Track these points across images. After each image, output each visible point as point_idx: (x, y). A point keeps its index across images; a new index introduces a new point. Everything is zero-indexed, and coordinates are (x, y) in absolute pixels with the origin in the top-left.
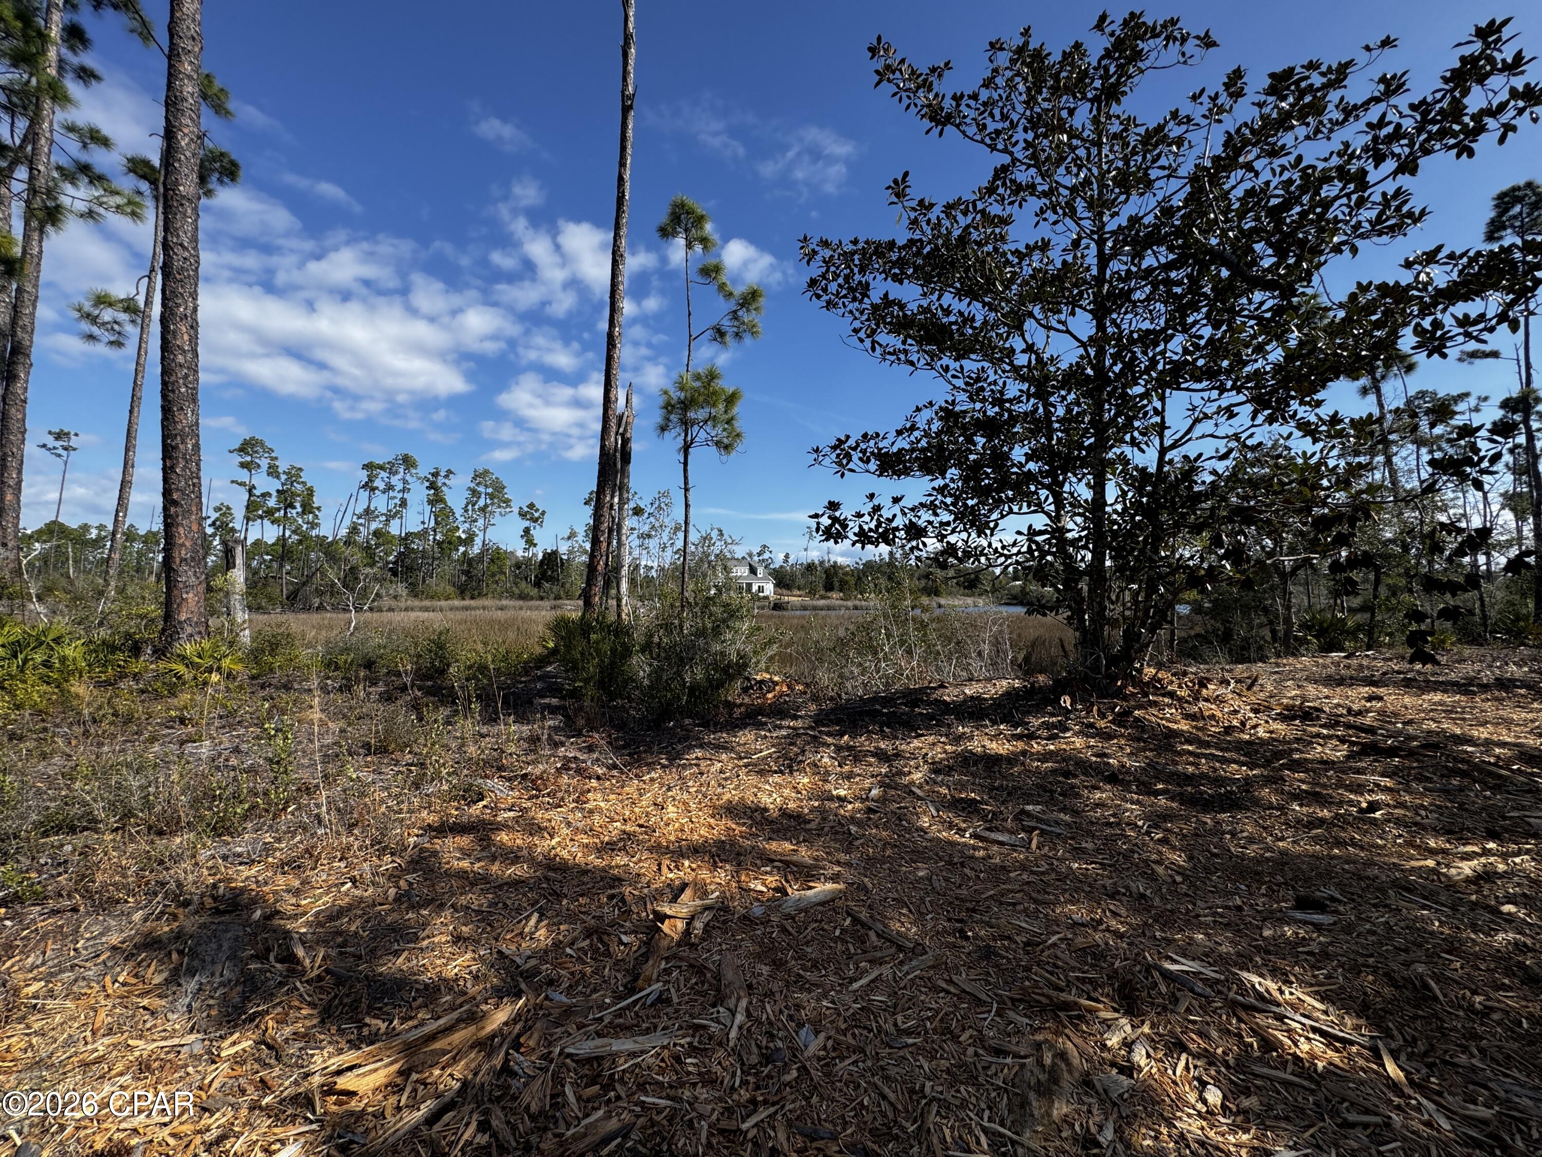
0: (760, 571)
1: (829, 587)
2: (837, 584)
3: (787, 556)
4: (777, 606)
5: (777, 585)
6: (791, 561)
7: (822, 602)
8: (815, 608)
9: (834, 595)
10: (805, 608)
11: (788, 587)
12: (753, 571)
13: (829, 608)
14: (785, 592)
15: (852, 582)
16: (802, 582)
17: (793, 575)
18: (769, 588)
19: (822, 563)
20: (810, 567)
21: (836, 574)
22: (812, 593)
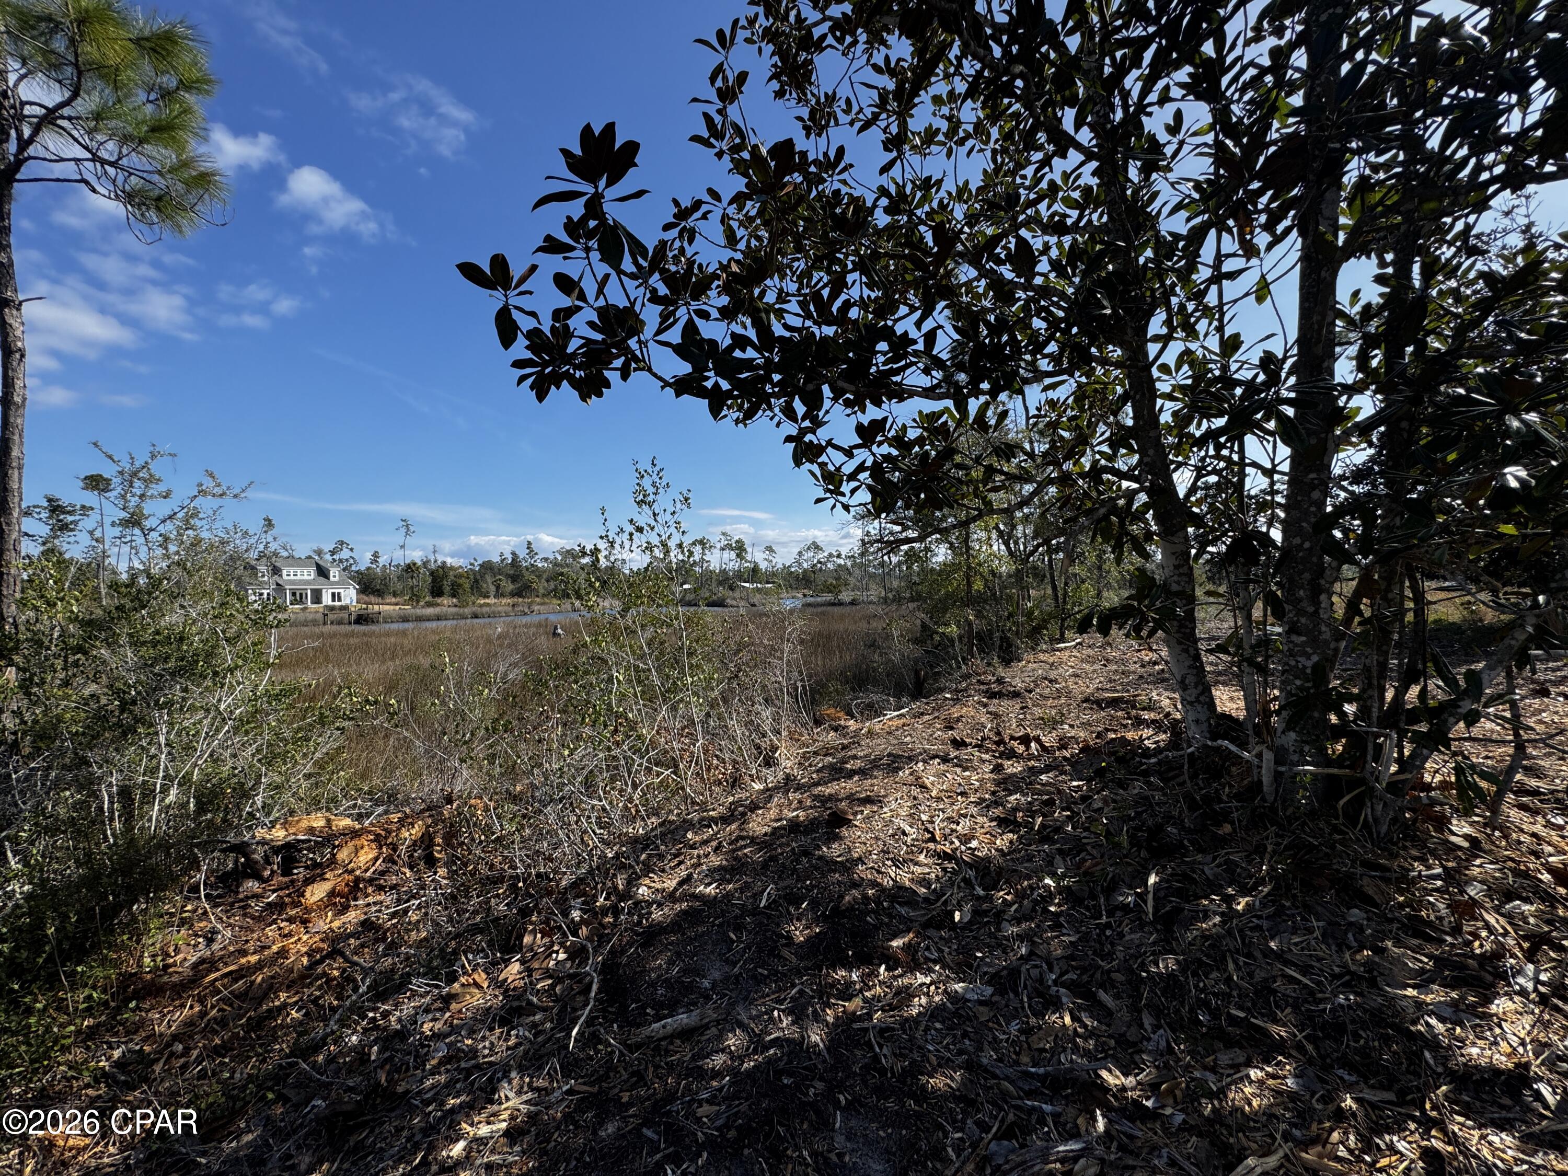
0: (335, 574)
1: (437, 591)
2: (447, 589)
3: (376, 555)
4: (362, 619)
5: (359, 592)
6: (382, 561)
7: (430, 611)
8: (420, 619)
9: (446, 601)
10: (405, 619)
11: (379, 593)
12: (322, 572)
13: (438, 618)
14: (373, 599)
15: (467, 586)
16: (399, 586)
17: (385, 579)
18: (350, 596)
19: (425, 564)
20: (410, 569)
21: (446, 575)
22: (415, 598)
